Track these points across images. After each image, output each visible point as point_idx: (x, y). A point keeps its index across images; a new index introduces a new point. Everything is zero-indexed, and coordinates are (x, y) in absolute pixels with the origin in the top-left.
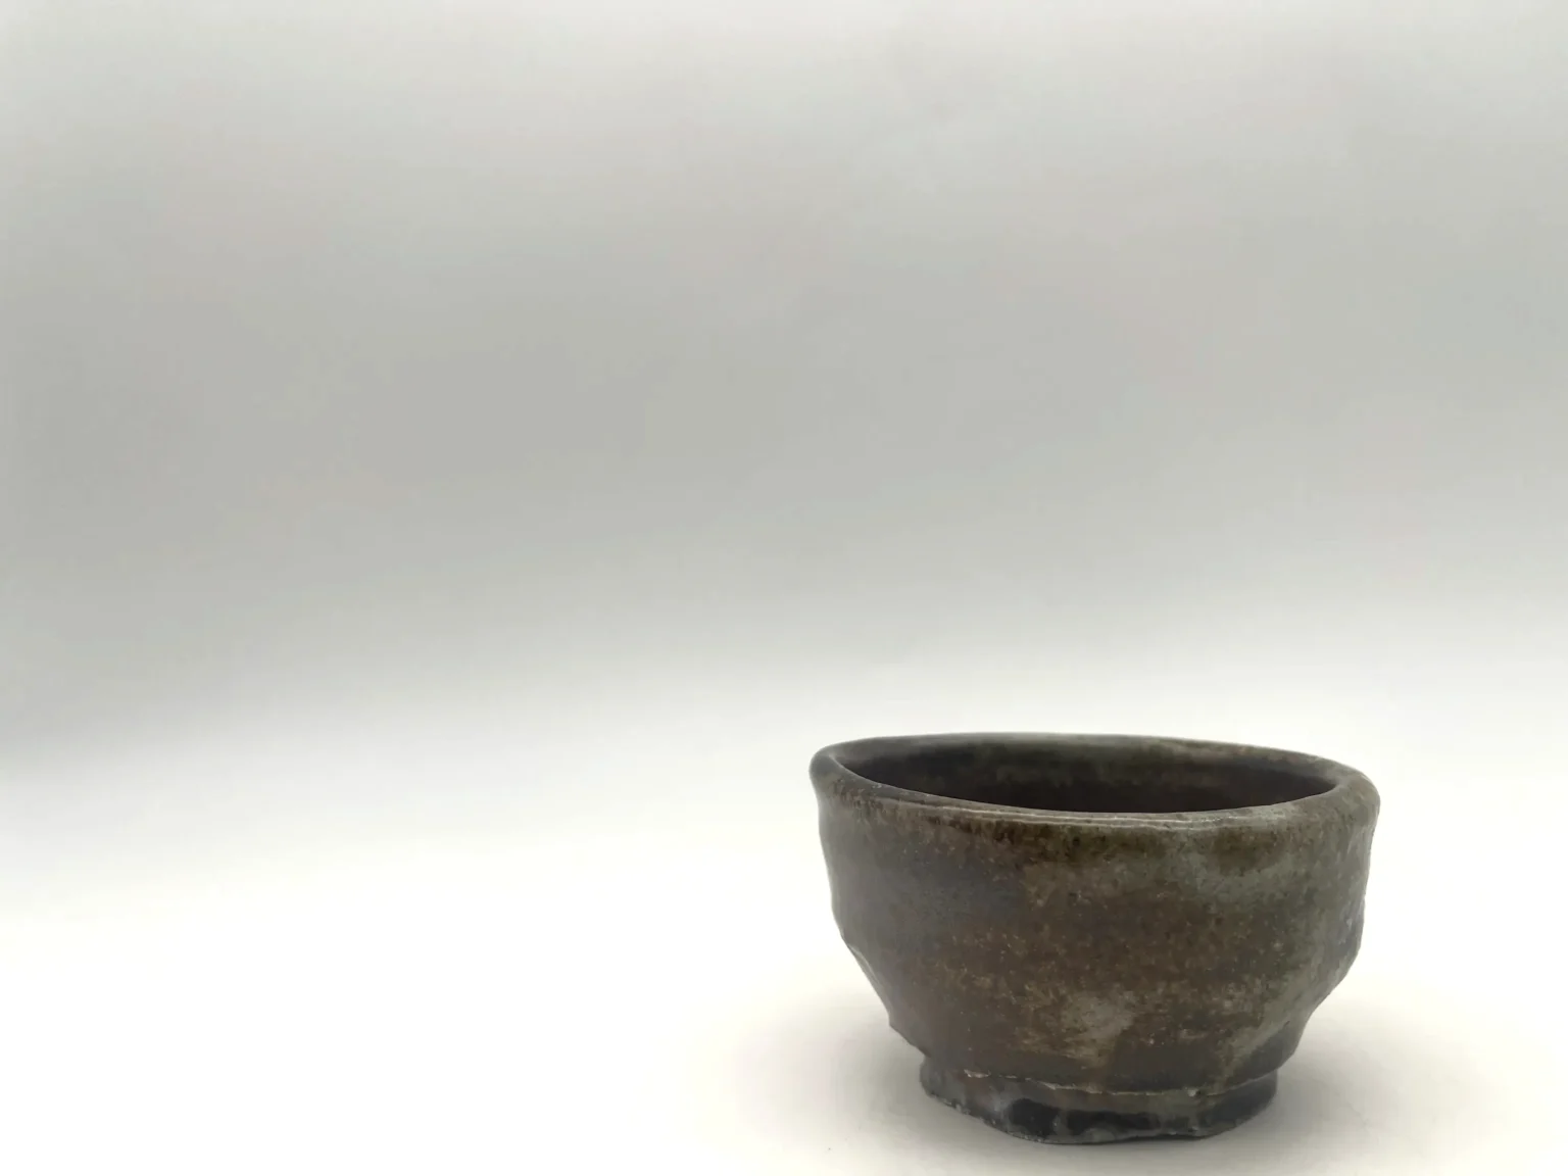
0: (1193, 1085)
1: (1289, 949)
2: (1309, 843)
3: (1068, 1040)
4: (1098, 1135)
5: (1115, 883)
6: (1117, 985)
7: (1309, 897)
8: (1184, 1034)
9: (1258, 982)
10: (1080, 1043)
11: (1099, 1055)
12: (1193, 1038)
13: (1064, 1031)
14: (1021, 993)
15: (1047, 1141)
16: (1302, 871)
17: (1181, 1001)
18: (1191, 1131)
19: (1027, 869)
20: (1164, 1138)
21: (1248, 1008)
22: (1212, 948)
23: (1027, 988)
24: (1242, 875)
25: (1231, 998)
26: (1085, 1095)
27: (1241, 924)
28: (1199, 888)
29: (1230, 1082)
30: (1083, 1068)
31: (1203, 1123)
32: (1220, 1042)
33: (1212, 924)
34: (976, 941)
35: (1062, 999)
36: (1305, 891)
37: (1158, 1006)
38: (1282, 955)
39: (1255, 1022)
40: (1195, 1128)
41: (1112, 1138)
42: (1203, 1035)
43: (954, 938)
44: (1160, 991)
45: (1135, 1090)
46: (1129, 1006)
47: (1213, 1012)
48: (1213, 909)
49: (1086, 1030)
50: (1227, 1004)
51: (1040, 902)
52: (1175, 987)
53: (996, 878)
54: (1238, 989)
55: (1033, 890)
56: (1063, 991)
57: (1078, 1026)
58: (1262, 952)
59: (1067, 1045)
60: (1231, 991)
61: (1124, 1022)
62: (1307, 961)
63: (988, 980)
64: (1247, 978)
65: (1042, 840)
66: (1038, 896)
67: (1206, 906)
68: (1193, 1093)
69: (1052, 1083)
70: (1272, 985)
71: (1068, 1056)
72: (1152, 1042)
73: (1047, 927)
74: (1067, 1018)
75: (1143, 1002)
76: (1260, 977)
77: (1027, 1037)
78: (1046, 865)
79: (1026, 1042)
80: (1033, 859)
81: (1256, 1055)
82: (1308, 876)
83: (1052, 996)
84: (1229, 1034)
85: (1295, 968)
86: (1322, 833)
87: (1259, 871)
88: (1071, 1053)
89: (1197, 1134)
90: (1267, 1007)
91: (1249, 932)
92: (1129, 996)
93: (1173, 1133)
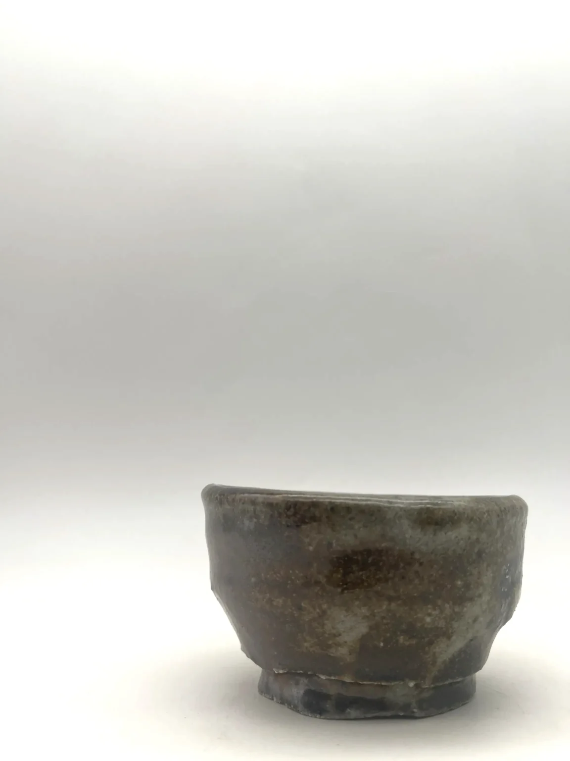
0: (412, 679)
1: (467, 586)
2: (478, 520)
3: (330, 642)
4: (353, 713)
5: (356, 536)
6: (357, 603)
7: (480, 554)
8: (401, 639)
9: (447, 606)
10: (338, 645)
11: (350, 654)
12: (407, 643)
13: (327, 636)
14: (300, 608)
15: (321, 717)
16: (475, 537)
17: (398, 615)
18: (413, 712)
19: (304, 527)
20: (396, 717)
21: (442, 624)
22: (417, 581)
23: (303, 604)
24: (435, 535)
25: (430, 615)
26: (344, 683)
27: (435, 566)
28: (408, 541)
29: (436, 679)
30: (342, 663)
31: (420, 708)
32: (427, 648)
33: (417, 565)
34: (275, 576)
35: (324, 612)
36: (476, 550)
37: (383, 618)
38: (463, 590)
39: (447, 634)
40: (415, 710)
41: (363, 717)
42: (414, 642)
43: (263, 575)
44: (384, 607)
45: (375, 681)
46: (365, 617)
47: (419, 625)
48: (417, 556)
49: (340, 635)
50: (428, 619)
51: (311, 548)
52: (393, 606)
53: (286, 534)
54: (435, 610)
55: (307, 540)
56: (325, 606)
57: (334, 631)
58: (449, 586)
59: (330, 647)
60: (430, 611)
61: (363, 629)
62: (480, 596)
63: (281, 601)
64: (439, 602)
65: (312, 509)
66: (310, 544)
67: (412, 553)
68: (412, 684)
69: (323, 674)
70: (457, 609)
71: (332, 655)
72: (382, 644)
73: (315, 565)
74: (328, 625)
75: (373, 615)
76: (449, 604)
77: (306, 641)
78: (315, 524)
79: (306, 644)
80: (307, 521)
81: (452, 661)
82: (478, 540)
83: (318, 610)
84: (431, 643)
85: (471, 599)
86: (486, 514)
87: (446, 534)
88: (333, 652)
89: (417, 715)
90: (455, 625)
91: (440, 572)
92: (364, 611)
93: (402, 714)
